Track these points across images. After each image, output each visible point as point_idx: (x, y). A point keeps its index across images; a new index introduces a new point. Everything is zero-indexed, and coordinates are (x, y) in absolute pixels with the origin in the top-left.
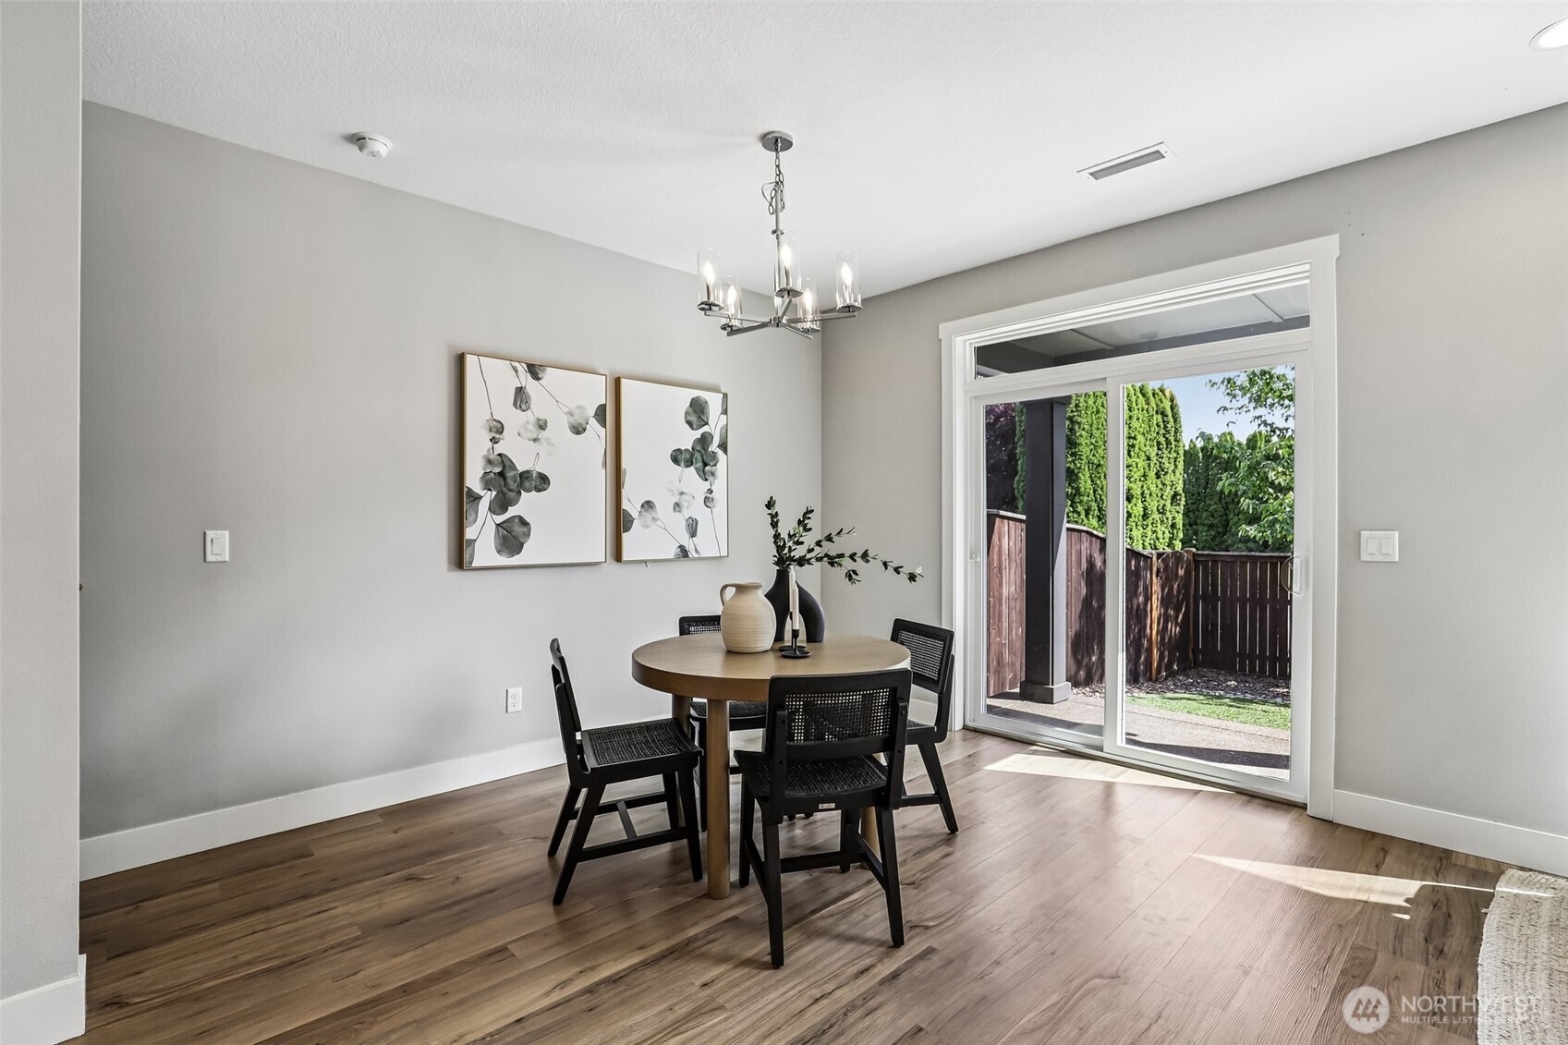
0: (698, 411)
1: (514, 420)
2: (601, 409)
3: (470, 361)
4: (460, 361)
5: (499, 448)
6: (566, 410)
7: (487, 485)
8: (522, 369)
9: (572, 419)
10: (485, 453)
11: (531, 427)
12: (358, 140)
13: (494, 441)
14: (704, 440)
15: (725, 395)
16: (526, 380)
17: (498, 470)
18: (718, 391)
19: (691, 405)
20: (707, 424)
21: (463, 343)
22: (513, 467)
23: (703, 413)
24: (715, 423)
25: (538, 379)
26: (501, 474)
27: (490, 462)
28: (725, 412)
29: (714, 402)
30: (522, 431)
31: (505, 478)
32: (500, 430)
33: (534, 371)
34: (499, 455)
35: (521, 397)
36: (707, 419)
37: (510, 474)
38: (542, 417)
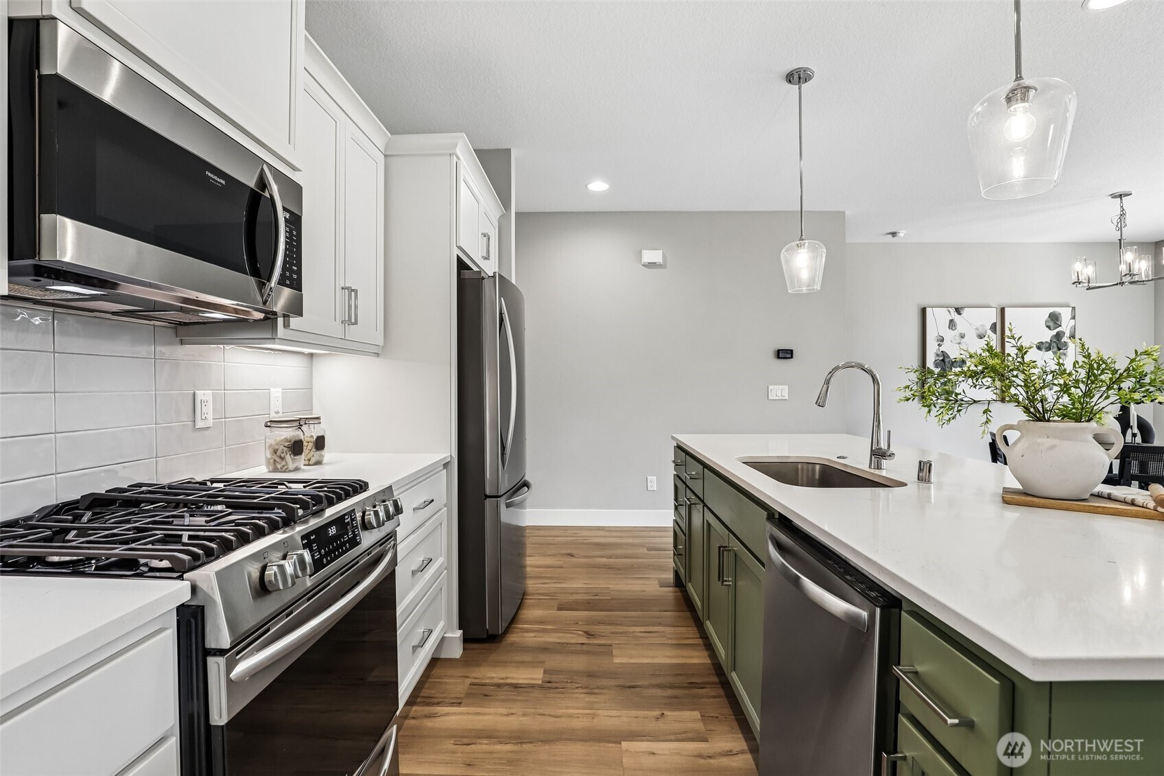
0: (1054, 319)
1: (948, 334)
2: (994, 325)
3: (929, 311)
4: (924, 311)
5: (942, 349)
6: (975, 327)
7: (936, 366)
8: (952, 310)
9: (978, 332)
10: (935, 351)
11: (957, 338)
12: (894, 234)
13: (939, 345)
14: (1059, 336)
15: (1074, 308)
16: (954, 315)
17: (941, 358)
18: (1069, 306)
19: (1049, 317)
20: (1060, 326)
21: (924, 303)
22: (949, 357)
23: (1058, 320)
24: (1066, 325)
25: (960, 314)
26: (943, 360)
27: (937, 355)
28: (1074, 318)
29: (1065, 314)
30: (953, 340)
31: (944, 362)
32: (942, 340)
33: (958, 311)
34: (942, 352)
35: (952, 324)
36: (1061, 323)
37: (947, 360)
38: (963, 332)
